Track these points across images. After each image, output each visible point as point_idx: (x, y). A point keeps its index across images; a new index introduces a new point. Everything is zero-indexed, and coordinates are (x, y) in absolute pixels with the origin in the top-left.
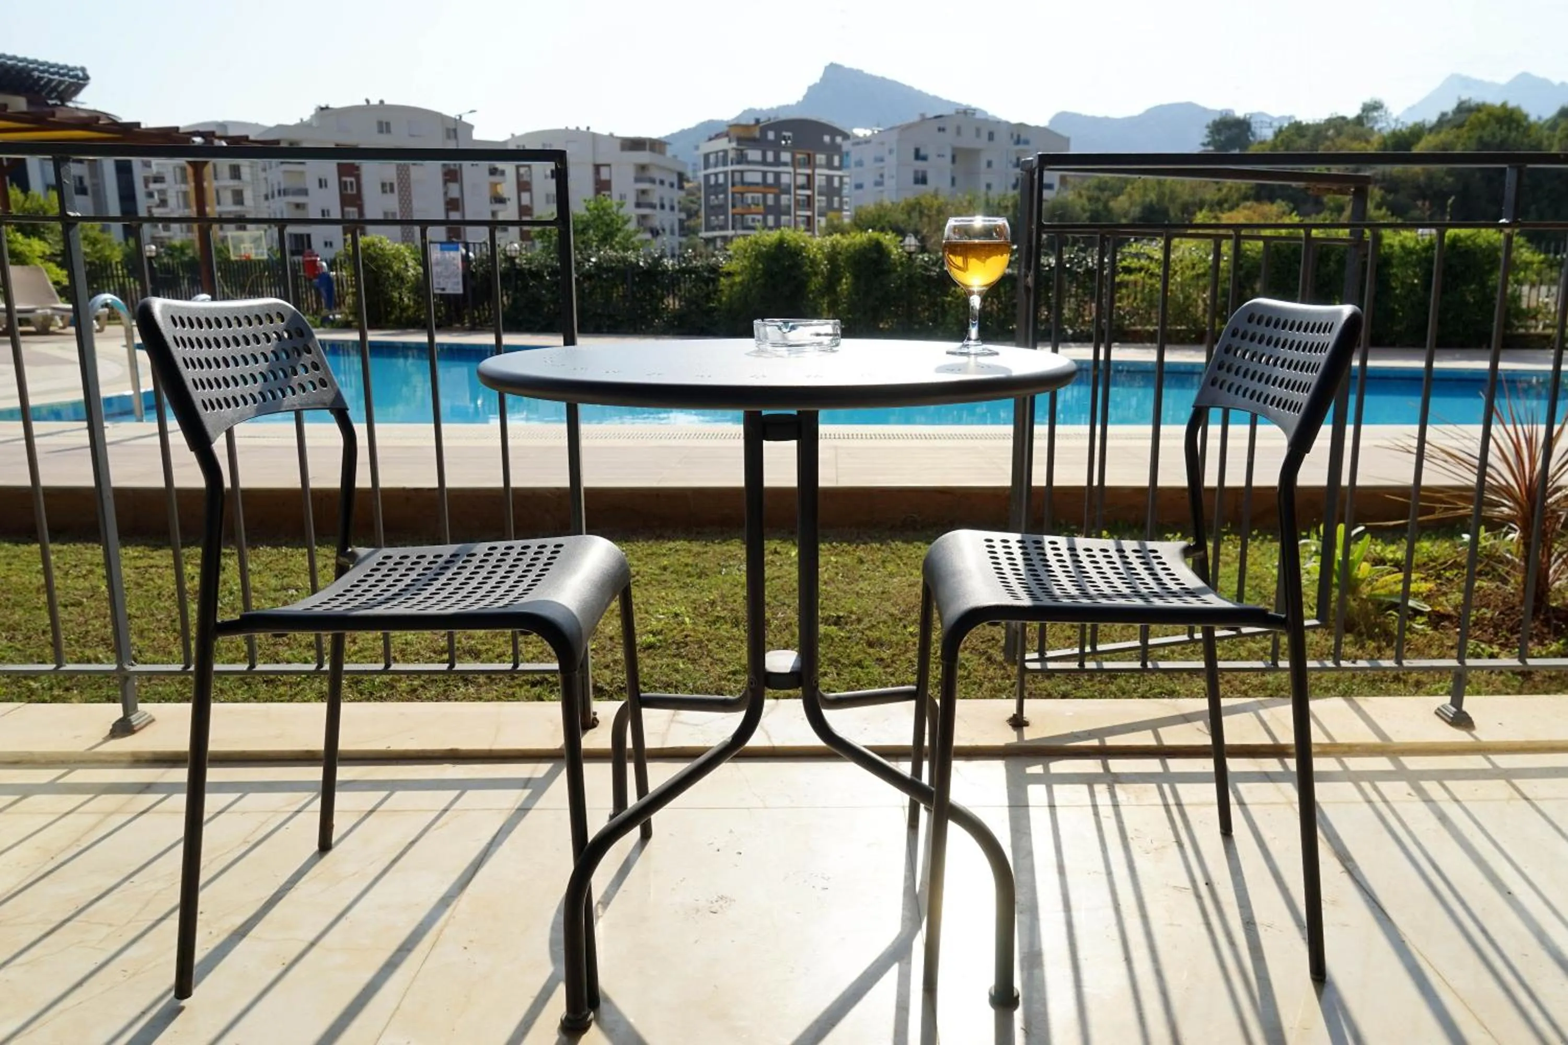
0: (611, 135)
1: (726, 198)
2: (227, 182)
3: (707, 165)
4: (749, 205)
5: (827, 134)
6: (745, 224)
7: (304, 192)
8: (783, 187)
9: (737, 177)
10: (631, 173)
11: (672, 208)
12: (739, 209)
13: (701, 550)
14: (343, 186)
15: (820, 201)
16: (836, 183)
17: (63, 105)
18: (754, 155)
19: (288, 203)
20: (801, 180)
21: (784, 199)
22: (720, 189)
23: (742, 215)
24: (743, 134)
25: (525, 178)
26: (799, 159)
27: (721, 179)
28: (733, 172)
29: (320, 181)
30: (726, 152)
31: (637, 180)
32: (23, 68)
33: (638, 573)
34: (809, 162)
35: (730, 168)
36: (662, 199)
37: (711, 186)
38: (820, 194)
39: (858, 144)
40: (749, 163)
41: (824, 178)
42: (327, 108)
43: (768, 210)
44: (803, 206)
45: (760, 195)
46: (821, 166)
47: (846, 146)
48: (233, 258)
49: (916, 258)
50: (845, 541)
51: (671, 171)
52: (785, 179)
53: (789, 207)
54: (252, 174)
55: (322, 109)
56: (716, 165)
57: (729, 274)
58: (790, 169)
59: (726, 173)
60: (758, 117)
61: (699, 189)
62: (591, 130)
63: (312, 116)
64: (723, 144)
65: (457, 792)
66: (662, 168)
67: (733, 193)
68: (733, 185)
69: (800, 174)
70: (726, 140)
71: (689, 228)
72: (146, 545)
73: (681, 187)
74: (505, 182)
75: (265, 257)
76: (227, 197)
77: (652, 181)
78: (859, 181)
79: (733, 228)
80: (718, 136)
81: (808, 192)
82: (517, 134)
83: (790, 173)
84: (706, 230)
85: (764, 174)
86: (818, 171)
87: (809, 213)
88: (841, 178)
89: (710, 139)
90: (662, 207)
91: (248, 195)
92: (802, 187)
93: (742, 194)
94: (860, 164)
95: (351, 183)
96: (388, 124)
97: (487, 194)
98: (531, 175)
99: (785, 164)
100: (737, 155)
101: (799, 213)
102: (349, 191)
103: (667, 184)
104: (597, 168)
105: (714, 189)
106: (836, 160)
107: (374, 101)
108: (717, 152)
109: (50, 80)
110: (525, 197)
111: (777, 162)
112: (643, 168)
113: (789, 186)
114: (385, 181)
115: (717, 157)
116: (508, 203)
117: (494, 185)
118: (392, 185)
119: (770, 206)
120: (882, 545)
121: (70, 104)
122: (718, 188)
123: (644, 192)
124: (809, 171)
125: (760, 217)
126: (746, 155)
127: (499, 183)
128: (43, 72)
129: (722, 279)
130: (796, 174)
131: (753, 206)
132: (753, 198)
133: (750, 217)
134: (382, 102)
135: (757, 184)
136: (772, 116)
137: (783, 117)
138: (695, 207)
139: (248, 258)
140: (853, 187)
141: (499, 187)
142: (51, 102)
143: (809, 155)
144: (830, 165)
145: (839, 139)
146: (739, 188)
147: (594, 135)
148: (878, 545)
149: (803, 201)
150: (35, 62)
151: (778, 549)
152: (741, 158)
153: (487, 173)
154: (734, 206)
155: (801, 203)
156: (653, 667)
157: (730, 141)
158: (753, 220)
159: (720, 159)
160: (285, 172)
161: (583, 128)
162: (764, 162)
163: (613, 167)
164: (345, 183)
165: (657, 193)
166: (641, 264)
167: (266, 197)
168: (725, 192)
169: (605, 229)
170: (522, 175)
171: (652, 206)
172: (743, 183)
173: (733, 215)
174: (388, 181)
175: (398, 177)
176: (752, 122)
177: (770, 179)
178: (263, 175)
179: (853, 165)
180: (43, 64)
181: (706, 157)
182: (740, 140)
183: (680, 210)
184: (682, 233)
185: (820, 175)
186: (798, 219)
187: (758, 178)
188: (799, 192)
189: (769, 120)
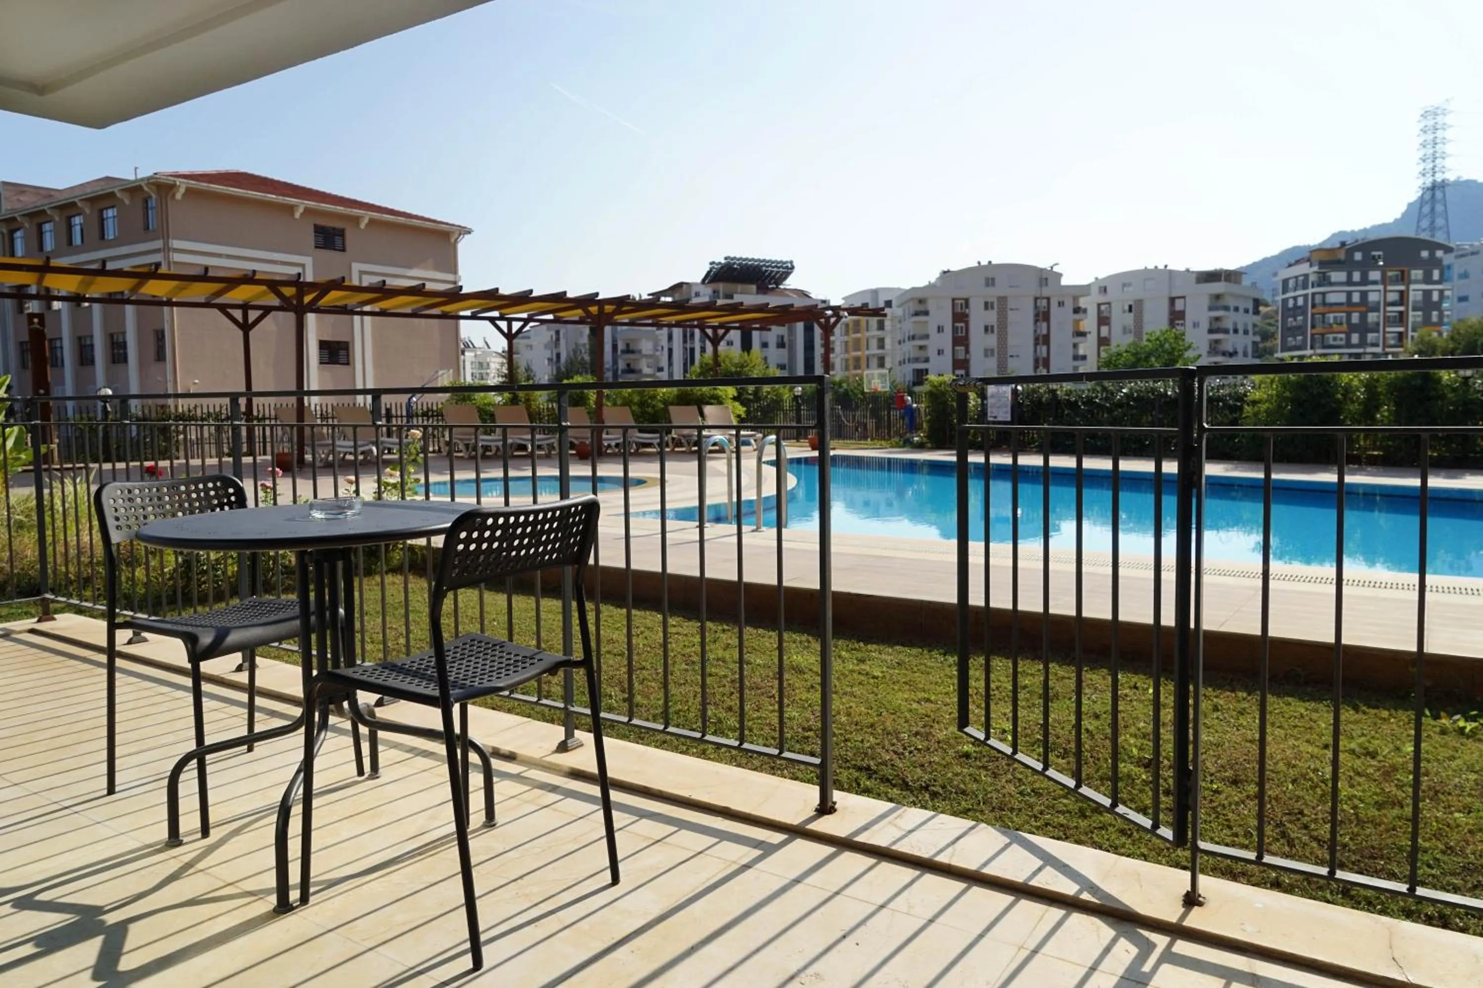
0: (1188, 270)
1: (1305, 320)
2: (874, 332)
3: (1285, 290)
4: (1331, 325)
5: (1425, 249)
6: (1326, 344)
7: (927, 337)
8: (1370, 305)
9: (1318, 299)
10: (1205, 302)
11: (1246, 332)
12: (1319, 329)
13: (1066, 675)
14: (955, 330)
15: (1414, 317)
16: (1435, 297)
17: (777, 287)
18: (1338, 276)
19: (914, 346)
20: (1392, 297)
21: (1372, 317)
22: (1300, 311)
23: (1323, 335)
24: (1325, 257)
25: (1105, 314)
26: (1390, 277)
27: (1300, 302)
28: (1313, 294)
29: (939, 328)
30: (1306, 276)
31: (1211, 309)
32: (757, 266)
33: (997, 688)
34: (1403, 278)
35: (1310, 291)
36: (1235, 324)
37: (1289, 309)
38: (1414, 309)
39: (1462, 256)
40: (1331, 284)
41: (1421, 293)
42: (948, 271)
43: (1352, 328)
44: (1394, 322)
45: (1344, 315)
46: (1417, 282)
47: (1448, 259)
48: (866, 390)
49: (1475, 383)
50: (1210, 686)
51: (1246, 298)
52: (1373, 297)
53: (1378, 324)
54: (893, 326)
55: (945, 272)
56: (1295, 289)
57: (1254, 403)
58: (1380, 287)
59: (1305, 296)
60: (1343, 239)
61: (1276, 312)
62: (1168, 268)
63: (938, 279)
64: (1304, 269)
65: (717, 840)
66: (1237, 296)
67: (1313, 315)
68: (1313, 306)
69: (1391, 291)
70: (1308, 264)
71: (1265, 349)
72: (683, 617)
73: (1256, 312)
74: (1086, 318)
75: (888, 389)
76: (874, 343)
77: (1226, 308)
78: (1463, 294)
79: (1312, 348)
80: (1298, 262)
81: (1401, 308)
82: (1101, 277)
83: (1379, 291)
84: (1282, 351)
85: (1349, 294)
86: (1412, 287)
87: (1401, 329)
88: (1441, 292)
89: (1290, 265)
90: (1236, 331)
91: (888, 342)
92: (1393, 304)
93: (1323, 314)
94: (1465, 275)
95: (962, 327)
96: (993, 279)
97: (1070, 330)
98: (1110, 312)
99: (1375, 283)
100: (1319, 278)
101: (1388, 329)
102: (960, 334)
103: (1241, 310)
104: (1172, 301)
105: (1289, 311)
106: (1436, 275)
107: (984, 263)
108: (1296, 277)
109: (772, 272)
110: (1104, 331)
111: (1365, 281)
112: (1218, 297)
113: (1378, 303)
114: (987, 324)
115: (1297, 282)
116: (1088, 336)
117: (1077, 322)
118: (992, 327)
119: (1355, 325)
120: (1249, 695)
121: (781, 287)
122: (1298, 310)
123: (1217, 319)
124: (1402, 288)
125: (1343, 336)
126: (1329, 277)
127: (1082, 320)
128: (768, 267)
129: (1246, 407)
130: (1385, 291)
131: (1335, 326)
132: (1335, 318)
133: (1331, 336)
134: (990, 262)
135: (1341, 304)
136: (1360, 237)
137: (1372, 237)
138: (1272, 329)
139: (876, 390)
140: (1456, 300)
141: (1081, 323)
142: (770, 286)
143: (1403, 272)
144: (1428, 279)
145: (1439, 253)
146: (1320, 309)
147: (1171, 272)
148: (1245, 695)
149: (1395, 317)
150: (764, 260)
151: (1138, 684)
152: (1324, 280)
153: (1071, 311)
154: (1313, 327)
155: (1391, 319)
156: (957, 775)
157: (1311, 266)
158: (1335, 339)
159: (1300, 283)
160: (915, 322)
161: (1161, 267)
162: (1349, 282)
163: (1187, 299)
164: (957, 328)
165: (1230, 319)
166: (1169, 393)
167: (900, 343)
168: (1304, 314)
169: (1166, 357)
170: (1103, 312)
171: (1226, 331)
172: (1324, 304)
173: (1312, 335)
174: (990, 324)
175: (998, 321)
176: (1338, 245)
177: (1356, 298)
178: (898, 326)
179: (1455, 277)
180: (768, 262)
181: (1285, 282)
182: (1322, 264)
183: (1255, 334)
184: (1256, 354)
185: (1414, 290)
186: (1387, 335)
187: (1342, 298)
188: (1389, 309)
189: (1356, 241)
